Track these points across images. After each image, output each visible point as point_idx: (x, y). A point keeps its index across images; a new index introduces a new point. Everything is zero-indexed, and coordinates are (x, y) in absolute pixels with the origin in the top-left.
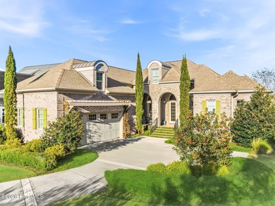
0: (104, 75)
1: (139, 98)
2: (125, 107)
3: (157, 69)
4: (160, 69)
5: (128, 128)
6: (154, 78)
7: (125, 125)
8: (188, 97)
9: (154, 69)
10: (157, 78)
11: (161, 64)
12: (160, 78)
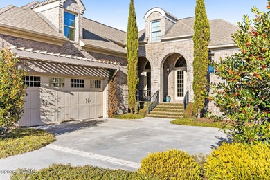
0: (77, 19)
1: (132, 60)
2: (111, 71)
3: (159, 20)
4: (163, 20)
5: (116, 103)
6: (154, 35)
7: (111, 98)
8: (206, 54)
9: (153, 21)
10: (159, 34)
11: (163, 13)
12: (163, 32)
